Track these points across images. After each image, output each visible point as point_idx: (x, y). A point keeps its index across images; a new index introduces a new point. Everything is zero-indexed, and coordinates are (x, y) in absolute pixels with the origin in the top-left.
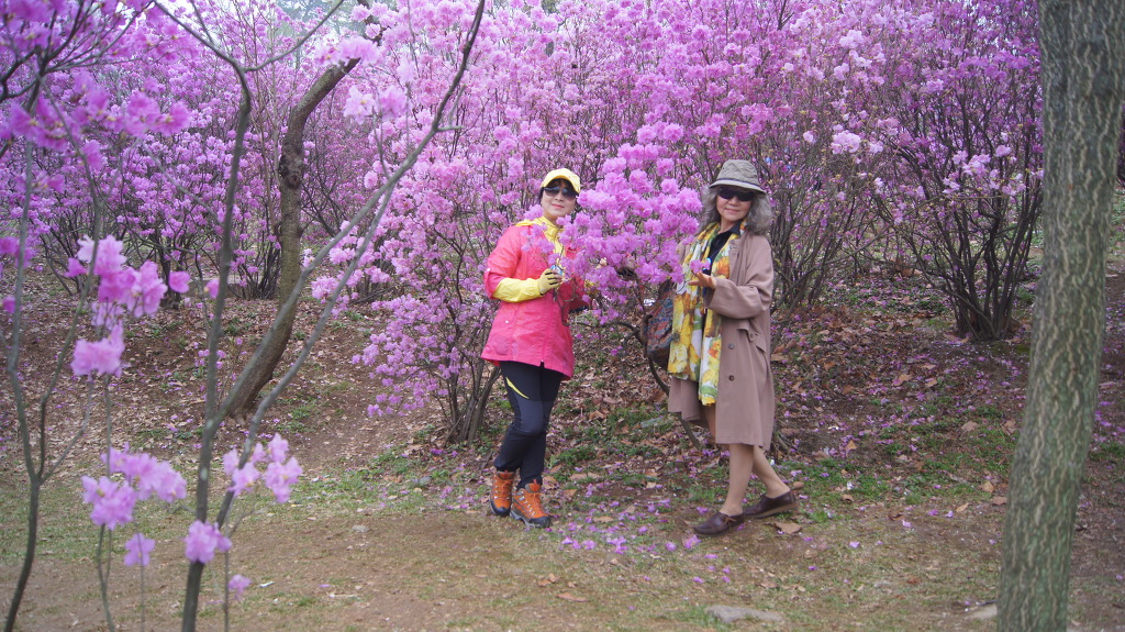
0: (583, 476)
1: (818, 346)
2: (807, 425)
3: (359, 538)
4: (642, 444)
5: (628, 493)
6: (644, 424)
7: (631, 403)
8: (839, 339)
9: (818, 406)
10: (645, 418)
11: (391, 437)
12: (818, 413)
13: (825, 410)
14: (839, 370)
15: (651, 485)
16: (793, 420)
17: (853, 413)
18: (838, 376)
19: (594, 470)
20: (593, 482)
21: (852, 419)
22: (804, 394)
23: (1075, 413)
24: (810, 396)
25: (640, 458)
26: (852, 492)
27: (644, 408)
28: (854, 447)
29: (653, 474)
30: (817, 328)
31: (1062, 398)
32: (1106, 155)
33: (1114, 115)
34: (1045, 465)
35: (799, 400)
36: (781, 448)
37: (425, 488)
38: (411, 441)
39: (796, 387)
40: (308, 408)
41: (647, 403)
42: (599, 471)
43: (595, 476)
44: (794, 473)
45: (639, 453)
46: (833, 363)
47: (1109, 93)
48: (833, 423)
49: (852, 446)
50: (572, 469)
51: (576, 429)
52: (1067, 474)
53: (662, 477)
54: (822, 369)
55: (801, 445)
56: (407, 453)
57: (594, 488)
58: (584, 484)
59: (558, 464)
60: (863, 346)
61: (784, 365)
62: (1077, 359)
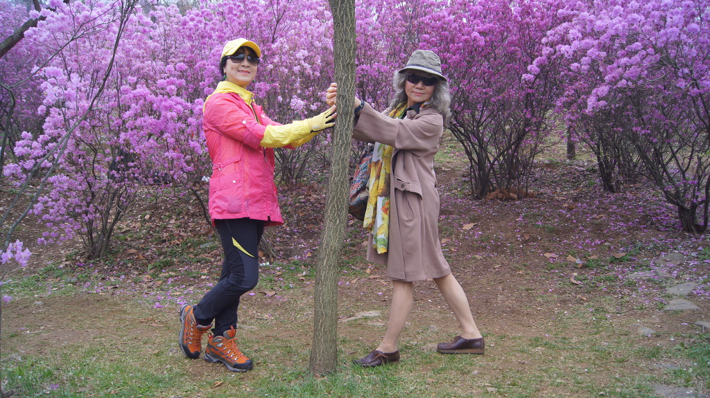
0: (167, 274)
2: (288, 245)
3: (39, 307)
4: (200, 257)
5: (191, 281)
6: (202, 246)
7: (195, 235)
9: (295, 235)
10: (203, 243)
11: (51, 258)
14: (307, 217)
15: (203, 277)
16: (281, 242)
18: (307, 220)
19: (173, 271)
20: (172, 276)
23: (337, 226)
25: (199, 264)
26: (304, 276)
27: (202, 238)
28: (310, 255)
29: (205, 271)
30: (299, 194)
31: (333, 221)
32: (346, 135)
33: (349, 121)
34: (327, 245)
36: (273, 257)
37: (74, 284)
38: (64, 259)
41: (204, 235)
42: (176, 271)
43: (173, 274)
44: (278, 268)
45: (198, 262)
46: (304, 213)
47: (347, 113)
48: (301, 244)
49: (309, 254)
50: (161, 271)
51: (164, 250)
52: (335, 247)
53: (210, 273)
55: (284, 255)
56: (62, 266)
57: (173, 280)
58: (167, 278)
59: (153, 268)
62: (338, 207)
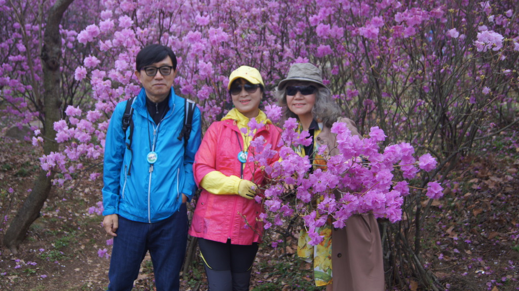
1: (468, 194)
8: (486, 187)
12: (467, 255)
13: (473, 252)
17: (497, 258)
21: (496, 263)
22: (455, 238)
24: (461, 240)
35: (451, 244)
39: (449, 231)
40: (68, 239)
54: (472, 215)
60: (507, 194)
61: (440, 210)
